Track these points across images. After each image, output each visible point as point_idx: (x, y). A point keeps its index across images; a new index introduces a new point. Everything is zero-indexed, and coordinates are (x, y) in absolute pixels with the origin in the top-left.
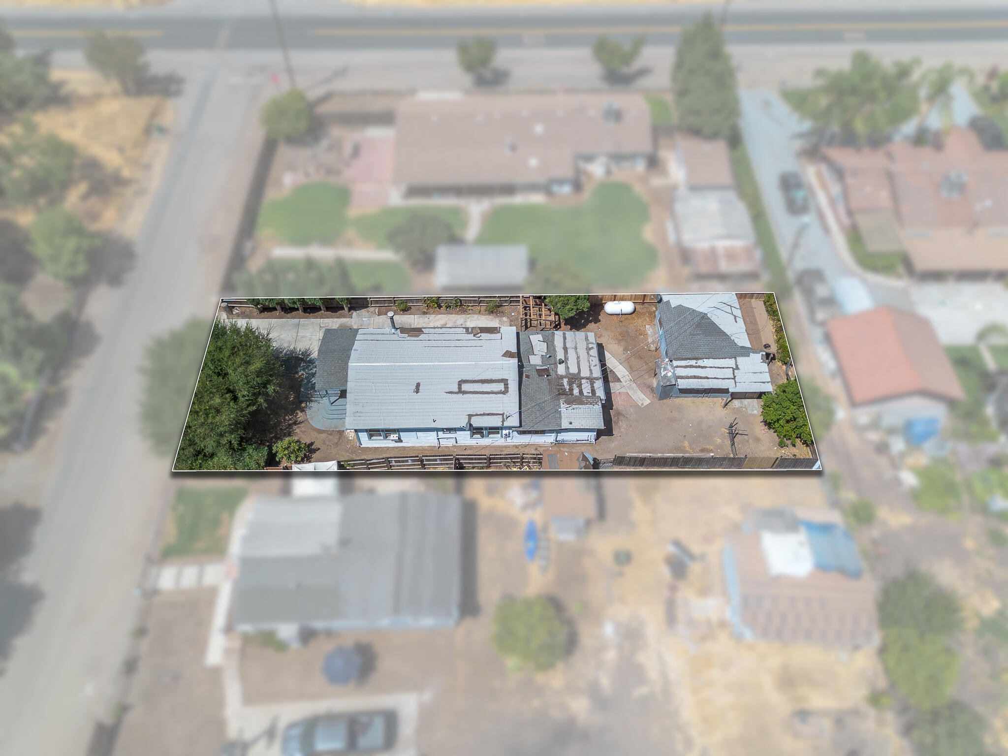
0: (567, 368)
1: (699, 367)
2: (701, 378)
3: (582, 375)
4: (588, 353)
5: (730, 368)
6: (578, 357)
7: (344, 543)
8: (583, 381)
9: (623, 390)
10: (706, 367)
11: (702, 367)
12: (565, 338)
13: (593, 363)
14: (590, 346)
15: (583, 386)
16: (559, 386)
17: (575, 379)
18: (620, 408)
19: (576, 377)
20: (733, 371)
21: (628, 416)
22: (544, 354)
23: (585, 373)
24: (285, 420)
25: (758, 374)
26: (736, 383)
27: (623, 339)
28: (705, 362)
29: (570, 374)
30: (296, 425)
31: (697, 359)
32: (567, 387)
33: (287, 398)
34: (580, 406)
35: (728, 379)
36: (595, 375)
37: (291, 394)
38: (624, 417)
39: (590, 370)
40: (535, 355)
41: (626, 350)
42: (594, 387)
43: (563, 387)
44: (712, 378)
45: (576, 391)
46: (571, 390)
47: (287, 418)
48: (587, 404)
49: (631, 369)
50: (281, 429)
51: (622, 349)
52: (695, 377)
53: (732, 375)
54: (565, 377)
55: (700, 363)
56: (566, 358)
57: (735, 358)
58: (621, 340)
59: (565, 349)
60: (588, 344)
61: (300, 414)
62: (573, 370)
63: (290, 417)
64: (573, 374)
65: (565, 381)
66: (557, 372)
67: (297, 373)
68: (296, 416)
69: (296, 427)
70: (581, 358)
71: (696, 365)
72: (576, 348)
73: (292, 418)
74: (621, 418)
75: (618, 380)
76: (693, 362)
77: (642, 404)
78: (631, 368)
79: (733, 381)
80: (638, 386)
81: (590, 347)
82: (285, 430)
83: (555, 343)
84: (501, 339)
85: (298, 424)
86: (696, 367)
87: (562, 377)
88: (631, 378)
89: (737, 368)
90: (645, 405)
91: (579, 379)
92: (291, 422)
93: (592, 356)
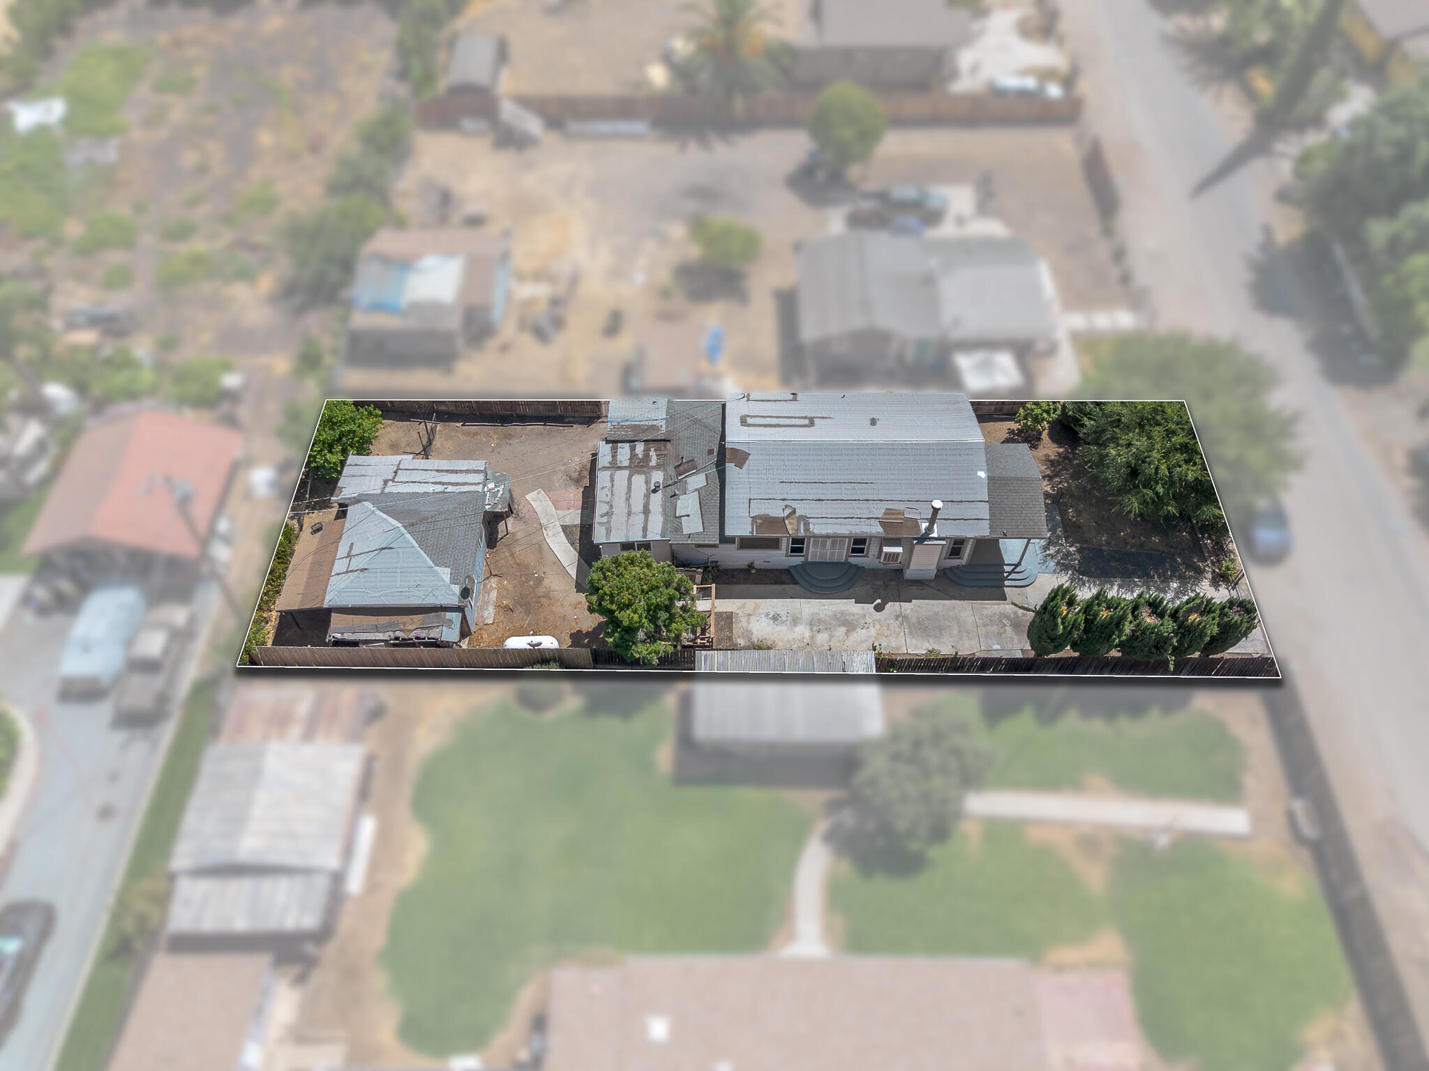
0: (647, 482)
1: (443, 484)
2: (447, 471)
3: (626, 473)
4: (611, 506)
5: (398, 482)
6: (628, 499)
7: (929, 281)
8: (626, 463)
9: (561, 513)
10: (435, 483)
11: (440, 483)
12: (645, 529)
13: (606, 491)
14: (605, 519)
15: (628, 456)
16: (665, 455)
17: (639, 465)
18: (573, 488)
19: (636, 469)
20: (394, 478)
21: (564, 477)
22: (682, 497)
23: (622, 476)
24: (1068, 483)
25: (359, 474)
26: (399, 465)
27: (540, 597)
28: (431, 489)
29: (644, 473)
30: (1048, 474)
31: (444, 492)
32: (652, 453)
33: (1079, 513)
34: (637, 423)
35: (408, 470)
36: (608, 473)
37: (1073, 517)
38: (570, 477)
39: (612, 481)
40: (696, 490)
41: (539, 581)
42: (612, 456)
43: (659, 453)
44: (431, 470)
45: (640, 448)
46: (647, 450)
47: (1066, 485)
48: (628, 427)
49: (541, 548)
50: (1067, 470)
51: (546, 582)
52: (456, 472)
53: (399, 473)
54: (653, 467)
55: (439, 488)
56: (647, 496)
57: (382, 493)
58: (543, 597)
59: (646, 511)
60: (609, 522)
61: (1048, 489)
62: (639, 480)
63: (1060, 486)
64: (639, 473)
65: (653, 462)
66: (664, 475)
67: (1079, 551)
68: (1053, 487)
69: (1047, 473)
70: (623, 499)
71: (446, 486)
72: (629, 514)
73: (1057, 485)
74: (575, 475)
75: (565, 529)
76: (450, 489)
77: (538, 493)
78: (540, 550)
79: (401, 467)
80: (537, 519)
81: (606, 517)
82: (1062, 470)
83: (661, 519)
84: (750, 499)
85: (1046, 477)
86: (449, 484)
87: (658, 467)
88: (544, 531)
89: (386, 482)
90: (536, 492)
91: (633, 466)
92: (1058, 479)
93: (605, 502)
